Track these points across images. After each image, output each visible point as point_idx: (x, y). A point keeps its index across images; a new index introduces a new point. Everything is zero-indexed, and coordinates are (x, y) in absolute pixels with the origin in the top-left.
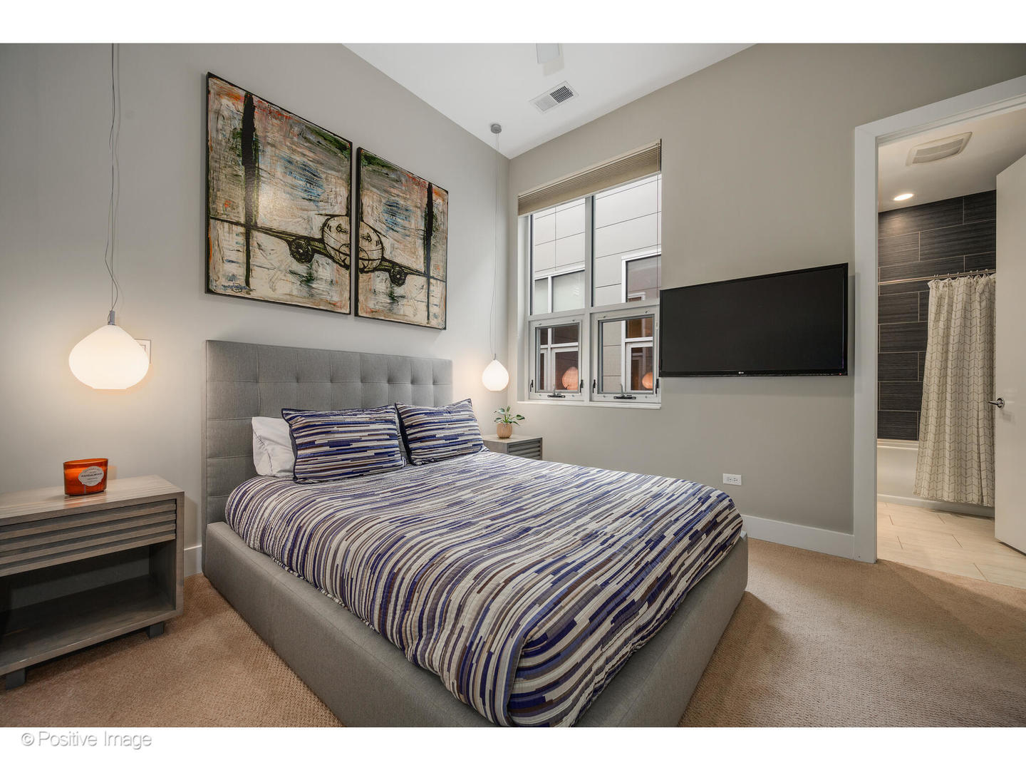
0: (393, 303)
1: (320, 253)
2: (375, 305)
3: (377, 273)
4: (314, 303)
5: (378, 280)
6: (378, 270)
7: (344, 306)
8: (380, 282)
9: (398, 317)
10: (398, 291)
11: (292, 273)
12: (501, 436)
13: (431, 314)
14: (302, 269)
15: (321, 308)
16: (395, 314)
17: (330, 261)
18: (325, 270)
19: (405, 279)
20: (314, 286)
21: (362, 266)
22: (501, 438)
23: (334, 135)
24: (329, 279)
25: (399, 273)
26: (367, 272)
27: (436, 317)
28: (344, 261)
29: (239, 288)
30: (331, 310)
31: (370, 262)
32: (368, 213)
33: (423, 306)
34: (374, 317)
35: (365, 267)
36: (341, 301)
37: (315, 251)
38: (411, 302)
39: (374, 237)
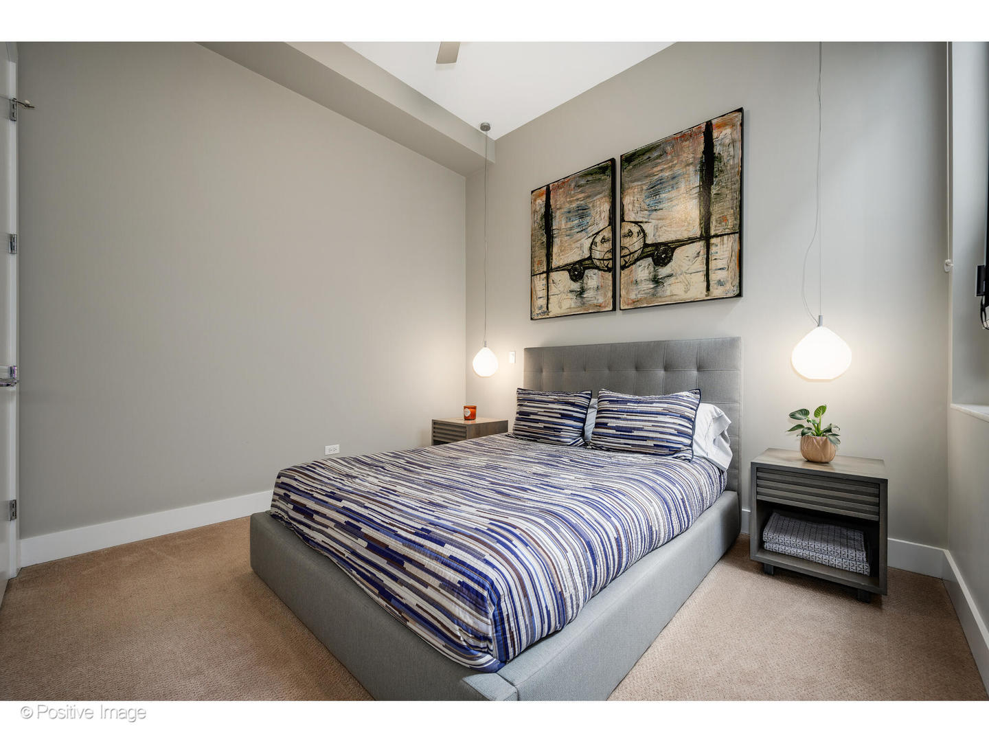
0: (657, 286)
1: (589, 268)
2: (636, 295)
3: (638, 263)
4: (585, 310)
5: (640, 269)
6: (642, 258)
7: (608, 304)
8: (643, 271)
9: (663, 299)
10: (663, 271)
11: (571, 291)
12: (811, 457)
13: (711, 283)
14: (576, 286)
15: (590, 311)
16: (660, 297)
17: (596, 271)
18: (593, 279)
19: (672, 255)
20: (585, 296)
21: (624, 263)
22: (809, 461)
23: (598, 165)
24: (596, 286)
25: (665, 252)
26: (628, 267)
27: (720, 283)
28: (607, 266)
29: (544, 313)
30: (598, 311)
31: (632, 255)
32: (629, 210)
33: (701, 278)
34: (636, 307)
35: (626, 262)
36: (606, 301)
37: (586, 268)
38: (681, 278)
39: (635, 229)
